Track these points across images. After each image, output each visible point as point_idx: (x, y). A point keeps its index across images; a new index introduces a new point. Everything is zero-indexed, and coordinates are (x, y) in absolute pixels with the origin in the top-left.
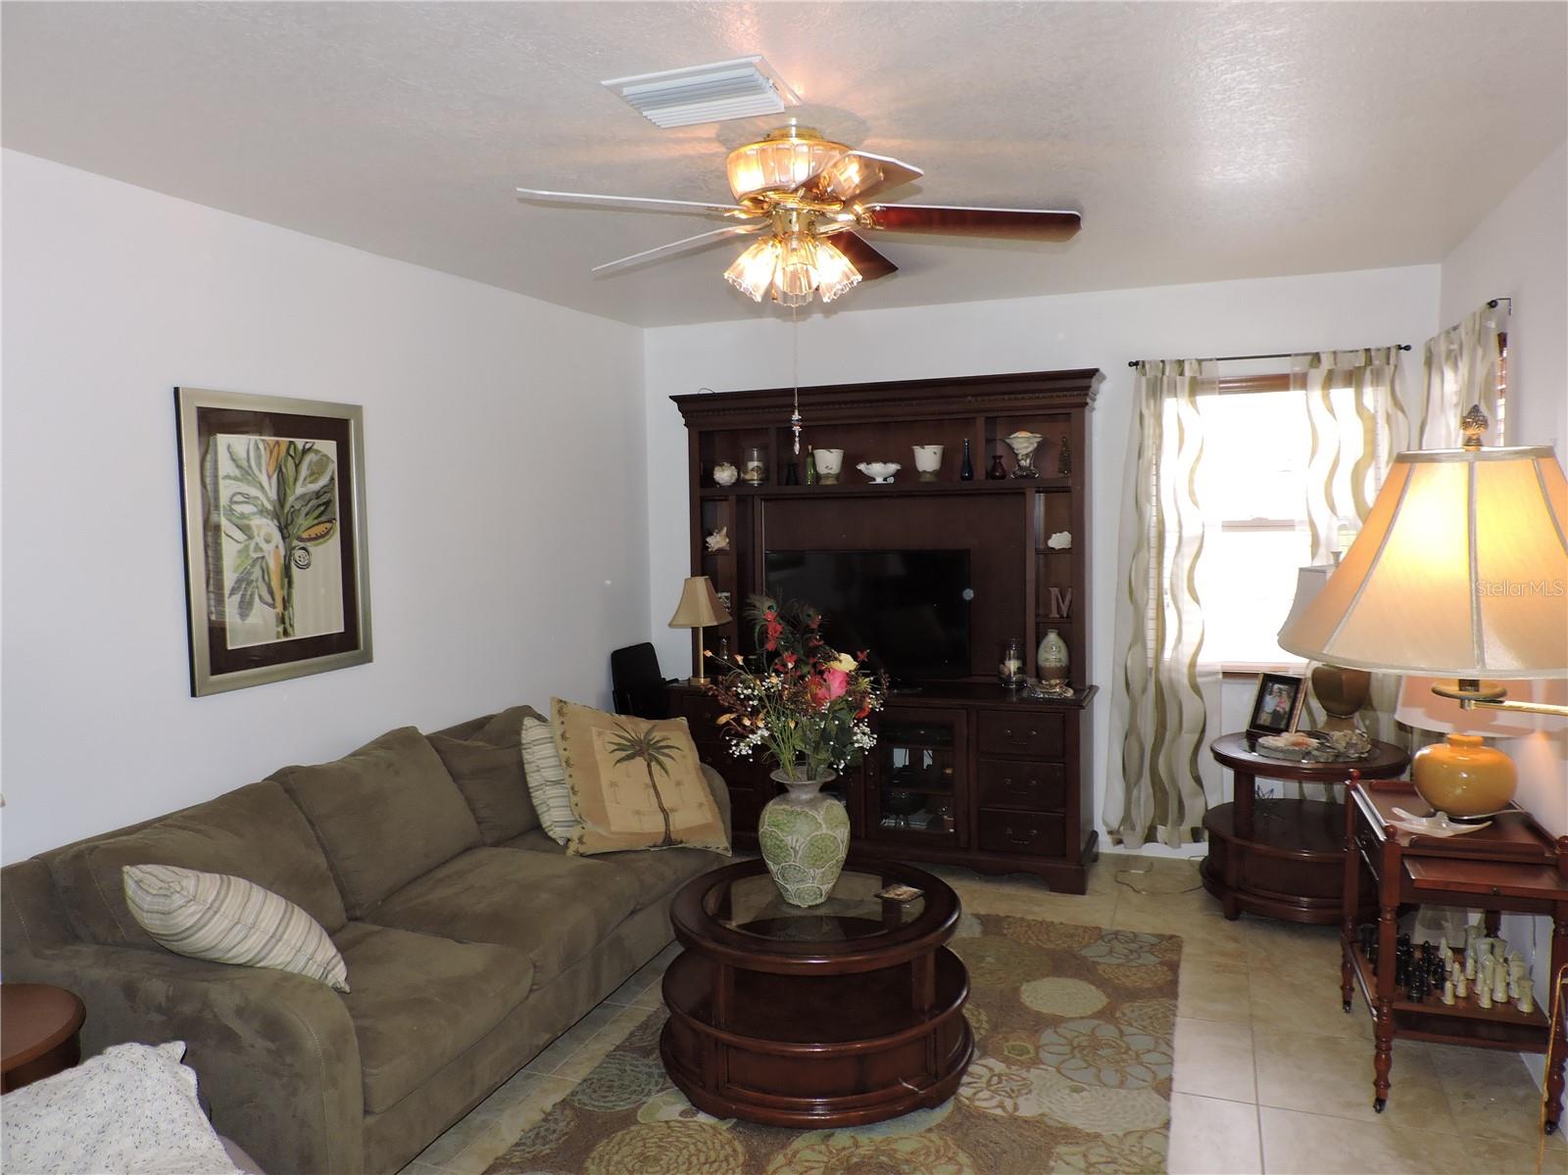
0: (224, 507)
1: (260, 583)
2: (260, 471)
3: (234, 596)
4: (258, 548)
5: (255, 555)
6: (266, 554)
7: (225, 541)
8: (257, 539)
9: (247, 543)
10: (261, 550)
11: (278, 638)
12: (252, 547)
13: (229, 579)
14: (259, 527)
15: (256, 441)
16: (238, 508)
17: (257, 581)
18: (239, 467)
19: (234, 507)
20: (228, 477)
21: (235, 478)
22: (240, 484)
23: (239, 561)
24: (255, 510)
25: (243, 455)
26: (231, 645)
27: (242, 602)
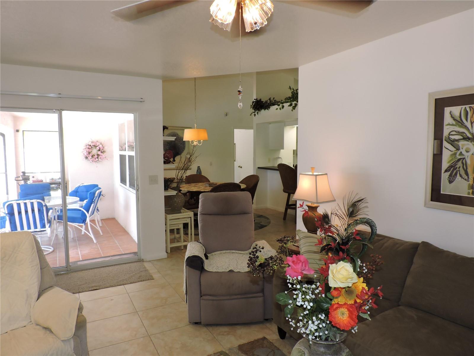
0: (445, 137)
1: (461, 169)
2: (467, 120)
3: (446, 173)
4: (461, 154)
5: (459, 157)
6: (466, 157)
7: (445, 151)
8: (461, 150)
9: (456, 152)
10: (463, 155)
11: (468, 195)
12: (459, 152)
13: (445, 165)
14: (463, 145)
15: (465, 107)
16: (452, 137)
17: (460, 167)
18: (454, 119)
19: (451, 137)
20: (449, 124)
21: (453, 125)
22: (455, 127)
23: (451, 159)
24: (462, 138)
25: (458, 114)
26: (442, 192)
27: (450, 175)
